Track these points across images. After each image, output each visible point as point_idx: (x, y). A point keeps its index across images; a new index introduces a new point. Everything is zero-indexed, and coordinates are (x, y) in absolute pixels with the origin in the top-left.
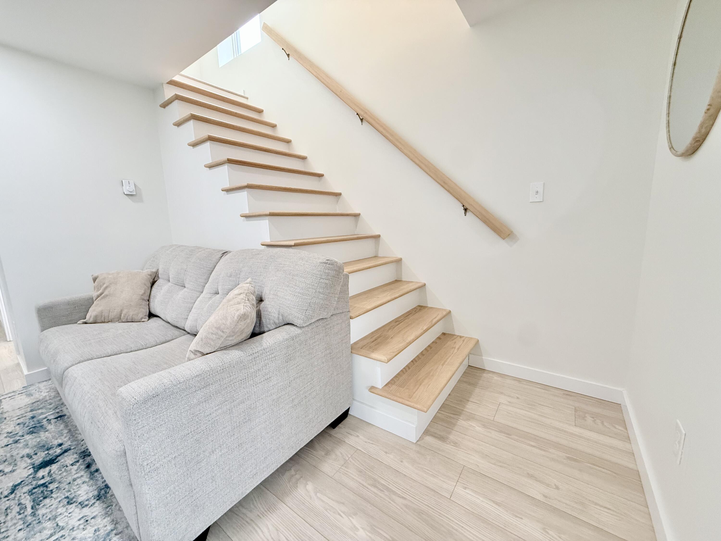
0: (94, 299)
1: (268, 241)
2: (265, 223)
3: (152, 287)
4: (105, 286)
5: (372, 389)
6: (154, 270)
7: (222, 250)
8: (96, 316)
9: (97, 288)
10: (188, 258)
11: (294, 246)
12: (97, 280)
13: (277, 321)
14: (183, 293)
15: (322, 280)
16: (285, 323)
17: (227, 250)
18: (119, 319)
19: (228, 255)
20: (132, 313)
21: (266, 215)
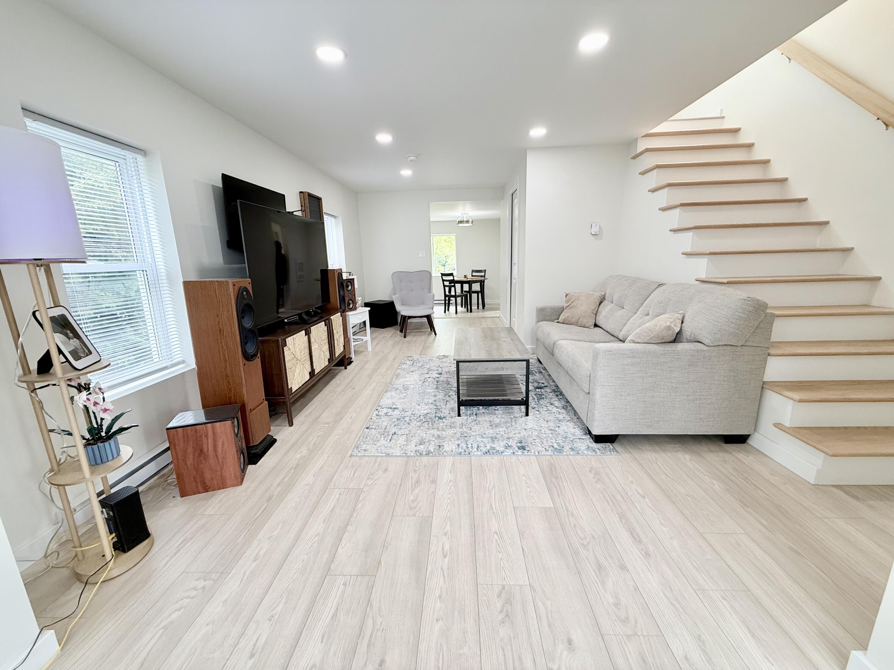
0: (564, 308)
1: (703, 277)
2: (704, 261)
3: (600, 304)
4: (572, 300)
5: (778, 426)
6: (603, 293)
7: (659, 283)
8: (564, 319)
9: (567, 301)
10: (630, 286)
11: (727, 283)
12: (568, 296)
13: (689, 338)
14: (621, 312)
15: (736, 313)
16: (696, 340)
17: (663, 282)
18: (576, 324)
19: (664, 286)
20: (585, 321)
21: (707, 254)
